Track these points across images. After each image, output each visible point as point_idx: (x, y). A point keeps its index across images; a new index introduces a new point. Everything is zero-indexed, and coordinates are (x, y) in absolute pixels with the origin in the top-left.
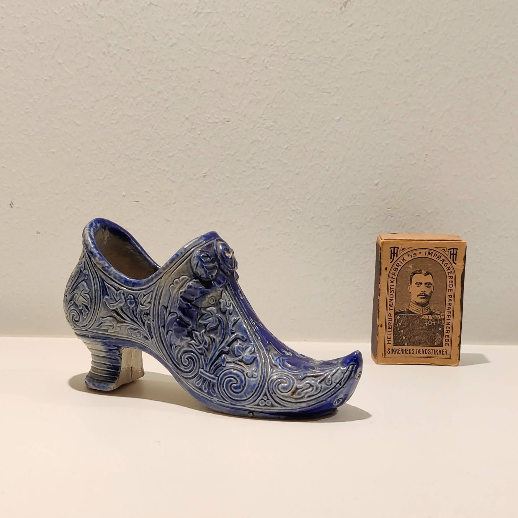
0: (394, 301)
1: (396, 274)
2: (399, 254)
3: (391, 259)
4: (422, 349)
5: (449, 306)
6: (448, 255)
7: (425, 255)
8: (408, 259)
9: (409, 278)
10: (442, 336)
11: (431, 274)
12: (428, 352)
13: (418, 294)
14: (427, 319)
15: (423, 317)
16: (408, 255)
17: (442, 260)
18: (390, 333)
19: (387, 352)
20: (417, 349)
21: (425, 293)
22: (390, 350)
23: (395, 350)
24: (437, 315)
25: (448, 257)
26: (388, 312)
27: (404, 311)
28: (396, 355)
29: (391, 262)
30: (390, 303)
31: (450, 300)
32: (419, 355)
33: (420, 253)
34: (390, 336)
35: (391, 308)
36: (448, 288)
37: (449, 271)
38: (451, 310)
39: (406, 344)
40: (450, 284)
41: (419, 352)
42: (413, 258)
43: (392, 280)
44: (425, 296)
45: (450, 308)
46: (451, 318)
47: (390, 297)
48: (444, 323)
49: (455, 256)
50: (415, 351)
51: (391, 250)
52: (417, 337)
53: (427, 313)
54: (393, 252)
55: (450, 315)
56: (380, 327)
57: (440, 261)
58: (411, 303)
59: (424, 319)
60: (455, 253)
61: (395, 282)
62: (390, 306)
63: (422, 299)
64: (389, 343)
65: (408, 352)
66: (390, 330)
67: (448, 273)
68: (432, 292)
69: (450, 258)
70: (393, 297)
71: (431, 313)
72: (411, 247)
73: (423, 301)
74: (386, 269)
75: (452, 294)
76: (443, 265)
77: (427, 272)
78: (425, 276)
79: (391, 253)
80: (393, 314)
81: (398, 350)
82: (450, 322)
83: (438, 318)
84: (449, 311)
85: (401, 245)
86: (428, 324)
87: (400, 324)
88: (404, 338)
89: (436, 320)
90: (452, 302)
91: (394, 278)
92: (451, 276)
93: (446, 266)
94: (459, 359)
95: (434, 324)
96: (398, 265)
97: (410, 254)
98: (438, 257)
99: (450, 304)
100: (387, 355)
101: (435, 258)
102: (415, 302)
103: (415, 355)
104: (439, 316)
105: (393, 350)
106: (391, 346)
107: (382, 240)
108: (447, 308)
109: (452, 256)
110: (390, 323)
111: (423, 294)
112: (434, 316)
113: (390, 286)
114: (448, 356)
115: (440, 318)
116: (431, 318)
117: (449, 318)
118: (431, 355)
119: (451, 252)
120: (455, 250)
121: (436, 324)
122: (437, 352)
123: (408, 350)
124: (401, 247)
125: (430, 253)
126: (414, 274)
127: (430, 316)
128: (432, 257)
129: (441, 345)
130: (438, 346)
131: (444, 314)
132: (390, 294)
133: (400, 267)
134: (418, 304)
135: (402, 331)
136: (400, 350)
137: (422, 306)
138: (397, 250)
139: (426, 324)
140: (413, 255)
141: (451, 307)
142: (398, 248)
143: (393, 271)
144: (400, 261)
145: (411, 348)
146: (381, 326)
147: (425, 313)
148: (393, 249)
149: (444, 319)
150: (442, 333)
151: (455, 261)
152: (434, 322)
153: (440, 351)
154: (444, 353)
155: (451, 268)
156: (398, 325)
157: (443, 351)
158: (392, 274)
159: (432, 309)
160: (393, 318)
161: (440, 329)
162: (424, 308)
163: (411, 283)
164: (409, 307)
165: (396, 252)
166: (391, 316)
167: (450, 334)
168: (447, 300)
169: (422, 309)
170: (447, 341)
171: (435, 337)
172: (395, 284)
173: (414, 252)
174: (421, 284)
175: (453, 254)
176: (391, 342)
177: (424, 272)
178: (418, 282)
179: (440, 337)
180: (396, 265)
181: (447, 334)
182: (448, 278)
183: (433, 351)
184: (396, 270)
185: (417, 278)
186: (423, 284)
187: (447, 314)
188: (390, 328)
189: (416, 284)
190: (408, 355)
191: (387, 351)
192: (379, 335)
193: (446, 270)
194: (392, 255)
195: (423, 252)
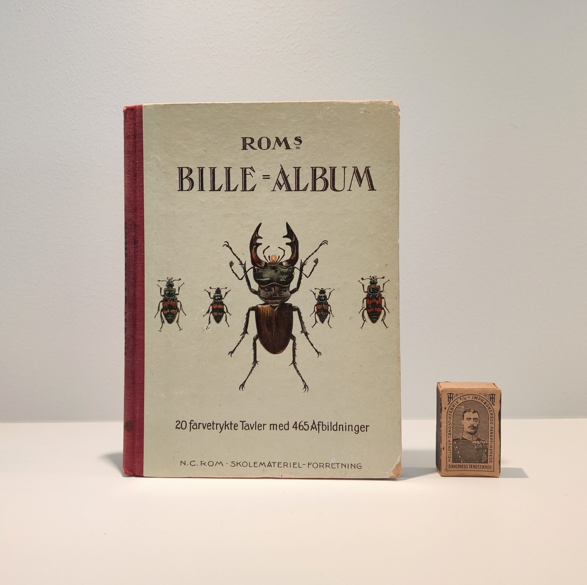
0: (452, 431)
1: (453, 412)
2: (454, 398)
3: (448, 401)
4: (473, 465)
5: (491, 434)
6: (488, 399)
7: (473, 399)
8: (460, 401)
9: (462, 415)
10: (487, 456)
11: (477, 412)
12: (478, 467)
13: (469, 426)
14: (476, 444)
15: (473, 442)
16: (461, 399)
17: (484, 403)
18: (450, 453)
19: (448, 468)
20: (469, 465)
21: (473, 426)
22: (450, 466)
23: (454, 466)
24: (483, 440)
25: (489, 401)
26: (448, 439)
27: (459, 438)
28: (455, 469)
29: (448, 404)
30: (449, 432)
31: (491, 430)
32: (471, 469)
33: (469, 397)
34: (450, 456)
35: (450, 436)
36: (490, 422)
37: (490, 410)
38: (493, 438)
39: (462, 462)
40: (491, 419)
41: (471, 467)
42: (464, 401)
43: (450, 416)
44: (473, 427)
45: (491, 436)
46: (493, 443)
47: (449, 428)
48: (488, 447)
49: (493, 399)
50: (468, 466)
51: (448, 396)
52: (469, 456)
53: (475, 439)
54: (449, 397)
55: (492, 440)
56: (442, 450)
57: (483, 403)
58: (464, 432)
59: (474, 444)
60: (493, 397)
61: (452, 418)
62: (449, 434)
63: (472, 430)
64: (449, 461)
65: (463, 467)
66: (450, 452)
67: (489, 411)
68: (478, 425)
69: (490, 401)
70: (451, 428)
71: (479, 440)
72: (462, 394)
73: (472, 431)
74: (445, 408)
75: (493, 426)
76: (485, 406)
77: (474, 411)
78: (473, 413)
79: (448, 398)
80: (451, 440)
81: (456, 466)
82: (492, 446)
83: (484, 443)
84: (491, 438)
85: (455, 392)
86: (477, 447)
87: (457, 447)
88: (460, 457)
89: (482, 444)
90: (493, 432)
91: (451, 415)
92: (491, 414)
93: (488, 406)
94: (500, 472)
95: (481, 447)
96: (454, 406)
97: (462, 398)
98: (481, 400)
99: (492, 433)
100: (448, 469)
101: (479, 401)
102: (467, 432)
103: (468, 469)
104: (484, 442)
105: (453, 466)
106: (451, 463)
107: (441, 388)
108: (489, 436)
109: (491, 399)
110: (450, 447)
111: (472, 426)
112: (480, 442)
113: (448, 421)
114: (492, 470)
115: (485, 443)
116: (478, 443)
117: (492, 443)
118: (479, 469)
119: (490, 397)
120: (493, 395)
121: (482, 447)
122: (484, 467)
123: (463, 466)
124: (455, 394)
125: (476, 397)
126: (465, 412)
127: (478, 441)
128: (477, 400)
129: (486, 462)
130: (485, 462)
131: (488, 440)
132: (448, 426)
133: (455, 407)
134: (469, 433)
135: (459, 452)
136: (458, 466)
137: (472, 435)
138: (452, 395)
139: (475, 447)
140: (464, 399)
141: (493, 435)
142: (453, 394)
143: (450, 410)
144: (455, 403)
145: (466, 464)
146: (444, 449)
147: (474, 440)
148: (449, 395)
149: (488, 444)
150: (487, 453)
151: (494, 403)
152: (481, 446)
153: (486, 467)
154: (489, 468)
155: (491, 408)
156: (456, 448)
157: (488, 467)
158: (450, 412)
159: (479, 437)
160: (451, 443)
161: (485, 451)
162: (473, 436)
163: (463, 419)
164: (463, 435)
165: (451, 397)
166: (450, 442)
167: (492, 454)
168: (489, 430)
169: (472, 437)
170: (491, 459)
171: (482, 456)
172: (452, 419)
173: (464, 397)
174: (470, 419)
175: (492, 398)
176: (451, 460)
177: (472, 411)
178: (469, 417)
179: (485, 456)
180: (452, 406)
181: (491, 454)
182: (489, 415)
183: (481, 466)
184: (452, 409)
185: (467, 415)
186: (472, 419)
187: (490, 440)
188: (450, 450)
189: (467, 419)
190: (464, 469)
191: (448, 466)
192: (442, 455)
193: (487, 409)
194: (449, 399)
195: (471, 397)
